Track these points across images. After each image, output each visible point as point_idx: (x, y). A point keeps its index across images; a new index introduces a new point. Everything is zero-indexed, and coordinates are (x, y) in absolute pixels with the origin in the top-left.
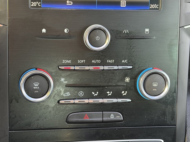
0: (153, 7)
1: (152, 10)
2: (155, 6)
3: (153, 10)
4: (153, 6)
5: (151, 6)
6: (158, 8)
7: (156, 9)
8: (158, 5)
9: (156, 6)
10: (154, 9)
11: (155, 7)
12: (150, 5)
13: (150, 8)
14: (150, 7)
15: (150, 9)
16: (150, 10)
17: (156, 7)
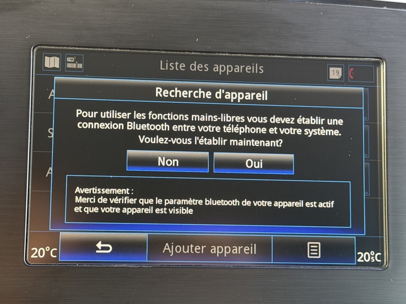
0: (367, 259)
1: (363, 268)
2: (371, 256)
3: (367, 268)
4: (364, 257)
5: (360, 255)
6: (380, 261)
7: (376, 264)
8: (380, 254)
9: (374, 256)
10: (370, 264)
11: (371, 260)
12: (357, 253)
13: (359, 260)
14: (357, 259)
15: (359, 264)
16: (359, 268)
17: (374, 258)
